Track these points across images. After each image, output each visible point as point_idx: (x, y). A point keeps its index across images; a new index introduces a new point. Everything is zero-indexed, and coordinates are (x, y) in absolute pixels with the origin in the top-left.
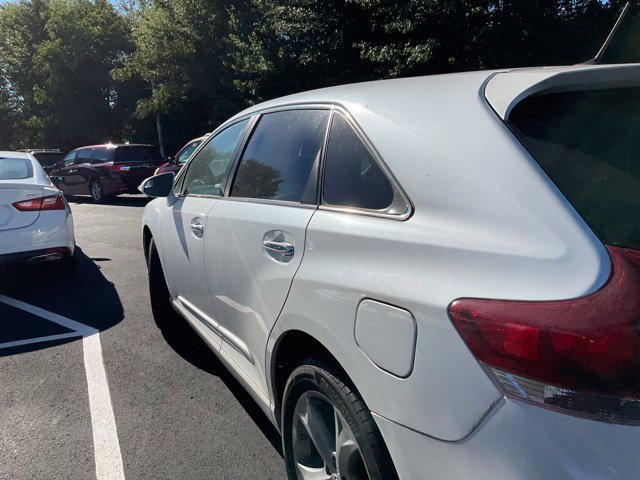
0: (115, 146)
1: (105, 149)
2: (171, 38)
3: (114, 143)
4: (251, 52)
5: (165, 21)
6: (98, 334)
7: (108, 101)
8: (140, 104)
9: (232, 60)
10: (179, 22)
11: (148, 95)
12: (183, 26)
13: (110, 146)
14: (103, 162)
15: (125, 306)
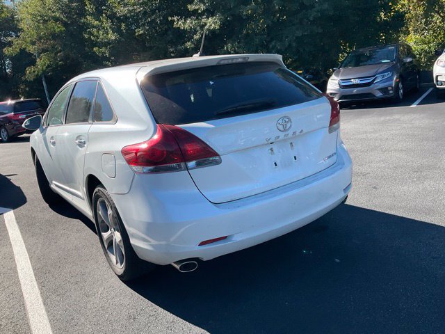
0: (13, 102)
1: (6, 104)
2: (45, 21)
3: (13, 99)
4: (104, 28)
5: (40, 9)
6: (12, 211)
7: (5, 69)
8: (28, 70)
9: (91, 34)
10: (49, 9)
11: (33, 63)
12: (53, 12)
13: (10, 102)
14: (5, 114)
15: (27, 197)
